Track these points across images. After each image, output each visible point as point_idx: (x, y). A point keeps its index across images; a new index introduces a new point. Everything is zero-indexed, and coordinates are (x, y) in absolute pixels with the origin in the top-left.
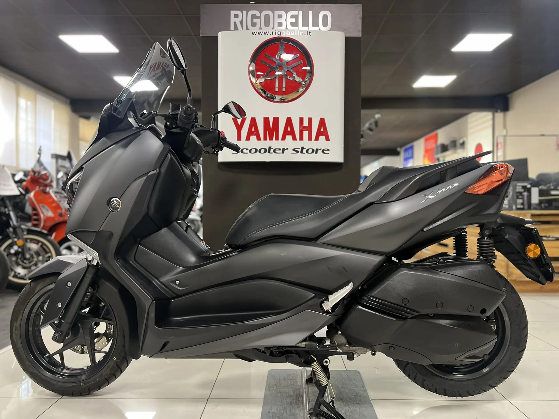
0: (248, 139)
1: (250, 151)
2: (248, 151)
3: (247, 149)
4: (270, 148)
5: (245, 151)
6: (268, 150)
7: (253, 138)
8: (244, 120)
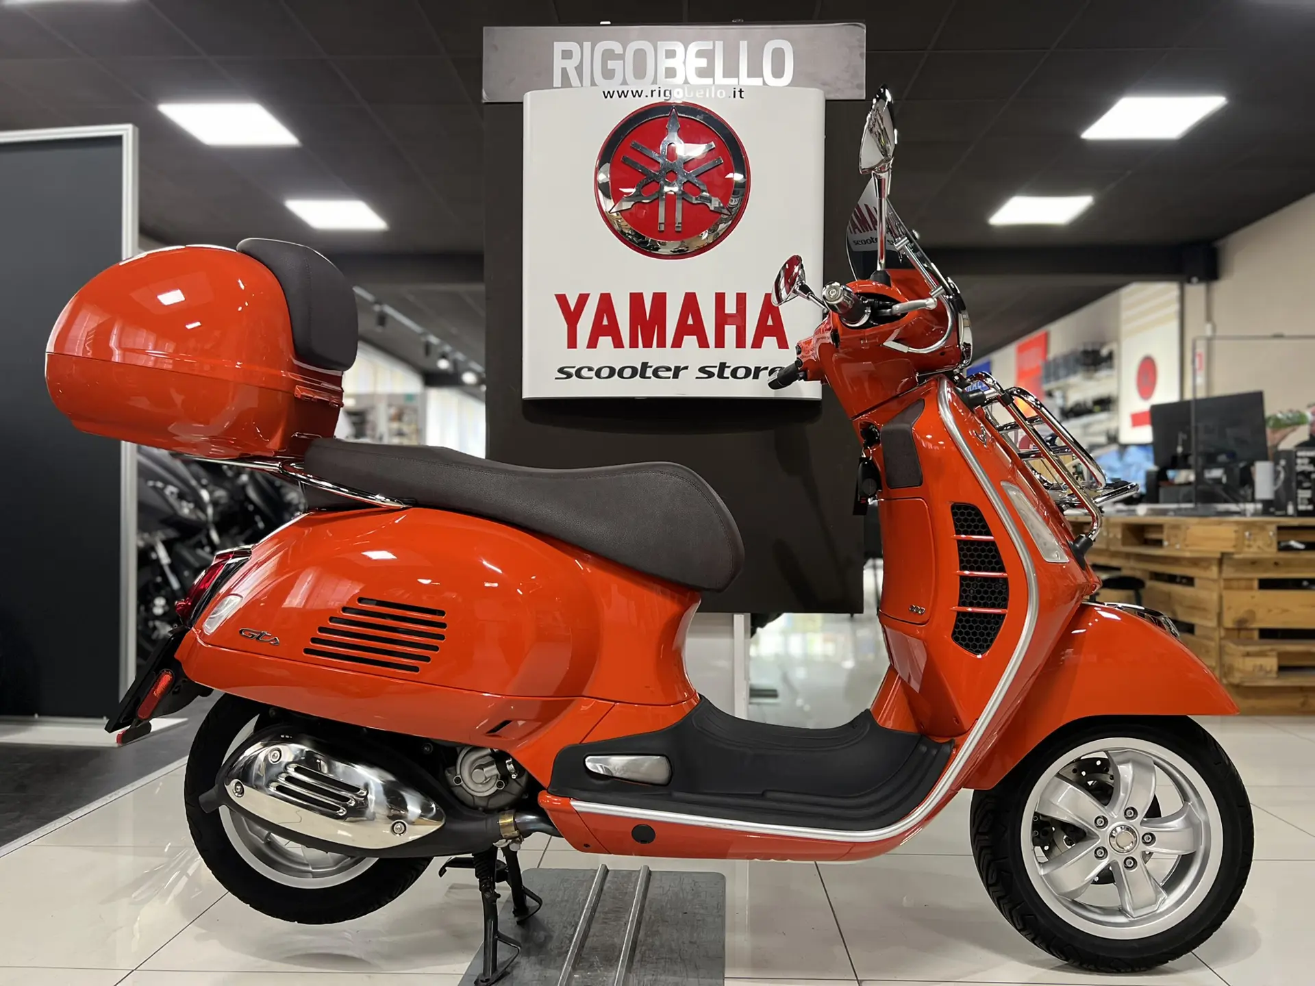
0: (592, 344)
1: (598, 374)
2: (592, 374)
3: (590, 369)
4: (645, 366)
5: (585, 373)
6: (641, 372)
7: (605, 342)
8: (583, 299)
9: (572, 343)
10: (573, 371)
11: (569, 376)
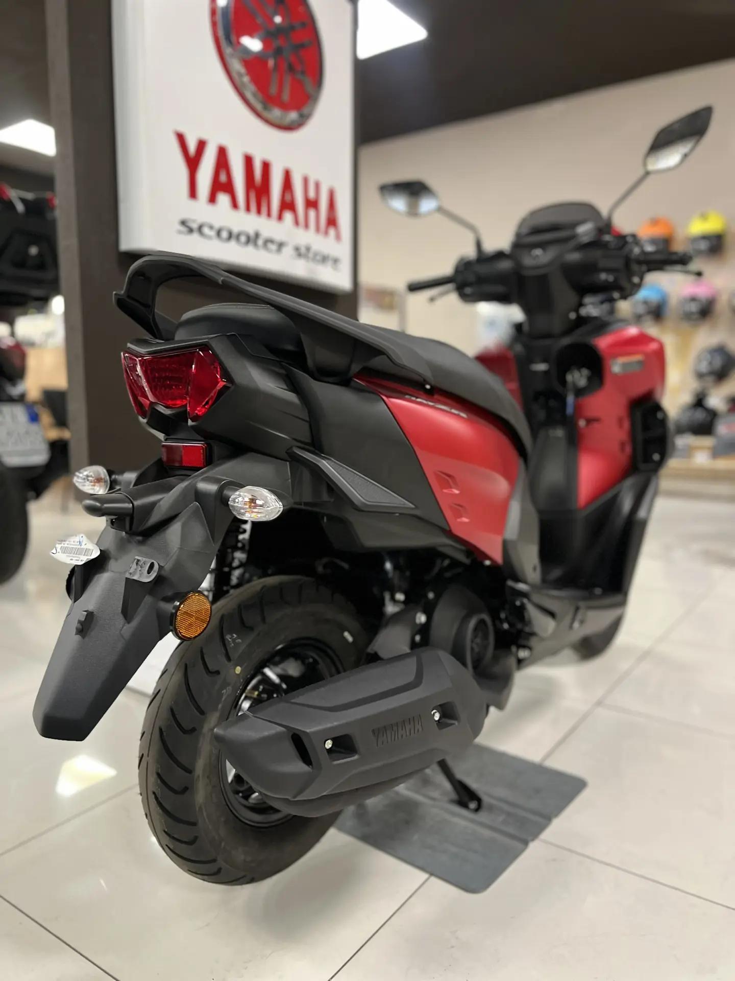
0: (212, 199)
1: (219, 233)
2: (212, 233)
3: (211, 227)
4: (257, 235)
5: (206, 230)
6: (252, 240)
7: (223, 199)
8: (202, 145)
9: (193, 193)
10: (194, 226)
11: (191, 230)
